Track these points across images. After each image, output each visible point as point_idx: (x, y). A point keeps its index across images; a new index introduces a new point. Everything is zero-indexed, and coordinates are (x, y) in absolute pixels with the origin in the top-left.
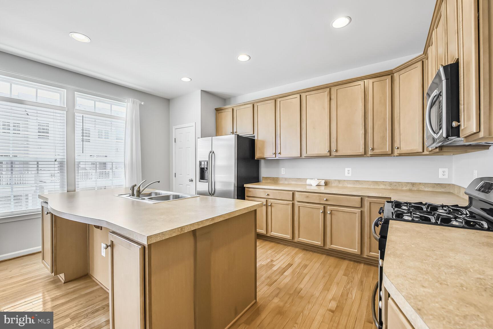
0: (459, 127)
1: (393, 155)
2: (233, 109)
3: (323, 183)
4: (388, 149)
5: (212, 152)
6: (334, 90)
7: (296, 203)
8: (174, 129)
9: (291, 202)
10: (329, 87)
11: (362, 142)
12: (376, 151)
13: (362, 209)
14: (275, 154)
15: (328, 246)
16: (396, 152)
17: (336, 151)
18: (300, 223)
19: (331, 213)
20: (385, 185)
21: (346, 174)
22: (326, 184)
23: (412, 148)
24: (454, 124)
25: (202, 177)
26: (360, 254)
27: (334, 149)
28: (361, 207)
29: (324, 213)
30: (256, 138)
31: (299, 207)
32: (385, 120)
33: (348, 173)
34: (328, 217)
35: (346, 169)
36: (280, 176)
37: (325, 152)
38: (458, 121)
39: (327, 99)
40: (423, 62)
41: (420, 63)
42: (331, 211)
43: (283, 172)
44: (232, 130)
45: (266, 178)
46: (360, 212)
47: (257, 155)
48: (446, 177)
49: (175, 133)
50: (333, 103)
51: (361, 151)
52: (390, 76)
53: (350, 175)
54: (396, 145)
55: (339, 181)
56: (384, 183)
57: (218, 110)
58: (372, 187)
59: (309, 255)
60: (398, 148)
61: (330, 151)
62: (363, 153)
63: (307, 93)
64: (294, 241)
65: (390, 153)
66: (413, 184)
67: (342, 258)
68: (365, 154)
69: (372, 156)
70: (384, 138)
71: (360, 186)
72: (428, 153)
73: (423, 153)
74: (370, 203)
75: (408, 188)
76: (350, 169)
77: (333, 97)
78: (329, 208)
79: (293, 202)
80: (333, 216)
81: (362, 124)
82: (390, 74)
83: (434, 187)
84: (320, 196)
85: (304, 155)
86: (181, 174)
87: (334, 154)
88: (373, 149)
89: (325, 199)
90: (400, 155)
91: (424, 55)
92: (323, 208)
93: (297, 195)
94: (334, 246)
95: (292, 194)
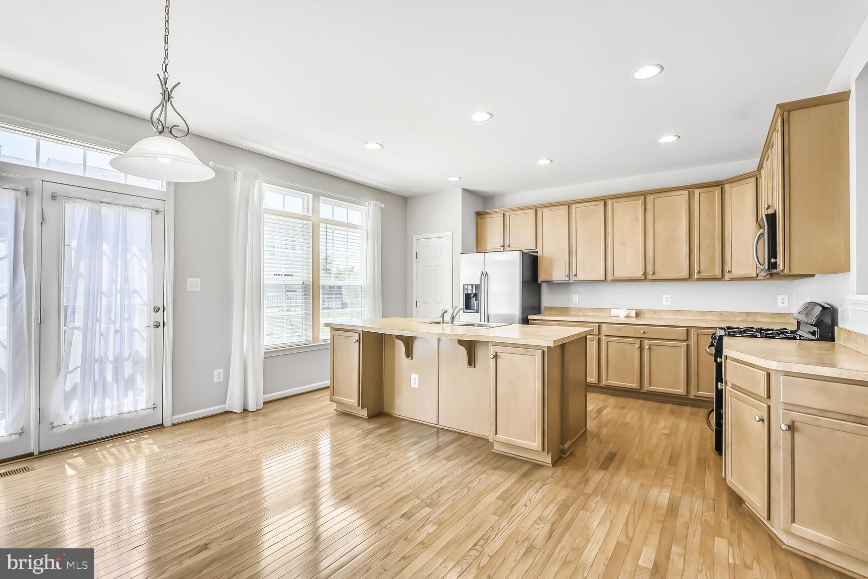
0: (776, 262)
1: (723, 279)
2: (504, 214)
3: (633, 314)
4: (717, 272)
5: (484, 274)
6: (650, 198)
7: (603, 338)
8: (414, 239)
9: (597, 337)
10: (643, 195)
11: (686, 263)
12: (704, 275)
13: (688, 342)
14: (569, 276)
15: (646, 387)
16: (727, 276)
17: (654, 273)
18: (609, 362)
19: (649, 349)
20: (714, 316)
21: (664, 303)
22: (638, 315)
23: (746, 272)
24: (773, 260)
25: (468, 306)
26: (685, 394)
27: (650, 270)
28: (687, 339)
29: (641, 348)
30: (539, 254)
31: (607, 342)
32: (713, 238)
33: (667, 301)
34: (646, 353)
35: (664, 296)
36: (572, 306)
37: (639, 274)
38: (776, 259)
39: (640, 210)
40: (757, 178)
41: (754, 179)
42: (650, 345)
43: (576, 299)
44: (503, 242)
45: (550, 309)
46: (686, 346)
47: (541, 278)
48: (786, 305)
49: (416, 245)
50: (649, 215)
51: (685, 274)
52: (720, 188)
53: (669, 303)
54: (727, 268)
55: (655, 311)
56: (712, 313)
57: (480, 215)
58: (698, 318)
59: (622, 400)
60: (729, 272)
61: (645, 274)
62: (688, 277)
63: (615, 200)
64: (600, 385)
65: (721, 277)
66: (748, 314)
67: (664, 402)
68: (690, 278)
69: (698, 280)
70: (712, 259)
71: (683, 317)
72: (762, 278)
73: (758, 278)
74: (698, 334)
75: (741, 319)
76: (669, 296)
77: (649, 206)
78: (646, 342)
79: (599, 336)
80: (652, 352)
81: (686, 242)
82: (719, 184)
83: (772, 317)
84: (636, 328)
85: (610, 277)
86: (427, 303)
87: (650, 277)
88: (699, 272)
89: (642, 331)
90: (732, 279)
91: (758, 172)
92: (639, 342)
93: (604, 327)
94: (653, 388)
95: (597, 327)
